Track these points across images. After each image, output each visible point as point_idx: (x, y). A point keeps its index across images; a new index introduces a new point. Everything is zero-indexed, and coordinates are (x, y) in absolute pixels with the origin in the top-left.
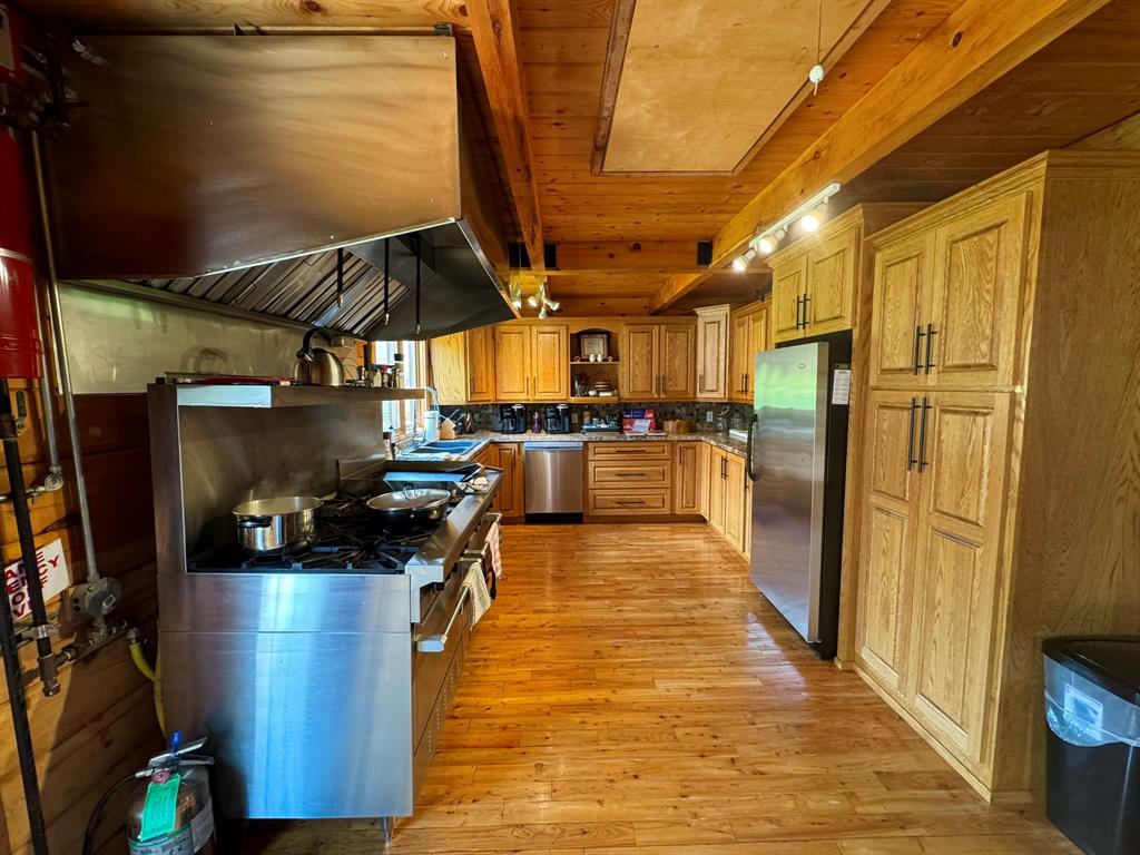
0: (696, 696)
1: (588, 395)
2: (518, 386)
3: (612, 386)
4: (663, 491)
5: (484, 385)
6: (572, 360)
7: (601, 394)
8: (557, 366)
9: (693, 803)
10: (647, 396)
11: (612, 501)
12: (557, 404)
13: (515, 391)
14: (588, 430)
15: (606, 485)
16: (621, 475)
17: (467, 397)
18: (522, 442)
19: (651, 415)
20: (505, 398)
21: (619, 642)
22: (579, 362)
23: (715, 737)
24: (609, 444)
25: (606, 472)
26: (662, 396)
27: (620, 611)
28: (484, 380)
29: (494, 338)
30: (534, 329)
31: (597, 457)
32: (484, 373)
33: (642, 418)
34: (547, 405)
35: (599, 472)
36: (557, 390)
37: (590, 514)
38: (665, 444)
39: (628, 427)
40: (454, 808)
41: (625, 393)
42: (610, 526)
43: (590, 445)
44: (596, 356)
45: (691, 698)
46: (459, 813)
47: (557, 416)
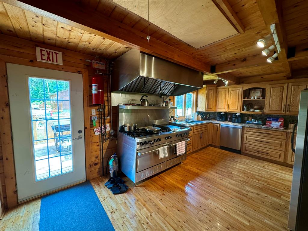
0: (218, 210)
1: (250, 111)
2: (223, 107)
3: (261, 108)
4: (280, 152)
5: (212, 106)
6: (244, 98)
7: (255, 111)
8: (237, 101)
9: (184, 225)
10: (279, 112)
11: (253, 149)
12: (237, 113)
13: (222, 108)
14: (248, 123)
15: (251, 143)
16: (258, 141)
17: (206, 110)
18: (220, 124)
19: (282, 121)
20: (219, 110)
21: (211, 186)
22: (247, 99)
23: (210, 221)
24: (254, 129)
25: (252, 139)
26: (287, 113)
27: (222, 180)
28: (212, 105)
29: (217, 93)
30: (230, 89)
31: (248, 133)
32: (212, 103)
33: (277, 121)
34: (233, 113)
35: (248, 138)
36: (237, 108)
37: (244, 152)
38: (283, 133)
39: (268, 124)
40: (145, 189)
41: (266, 111)
42: (251, 158)
43: (245, 128)
44: (254, 97)
45: (215, 210)
46: (145, 191)
47: (236, 117)
